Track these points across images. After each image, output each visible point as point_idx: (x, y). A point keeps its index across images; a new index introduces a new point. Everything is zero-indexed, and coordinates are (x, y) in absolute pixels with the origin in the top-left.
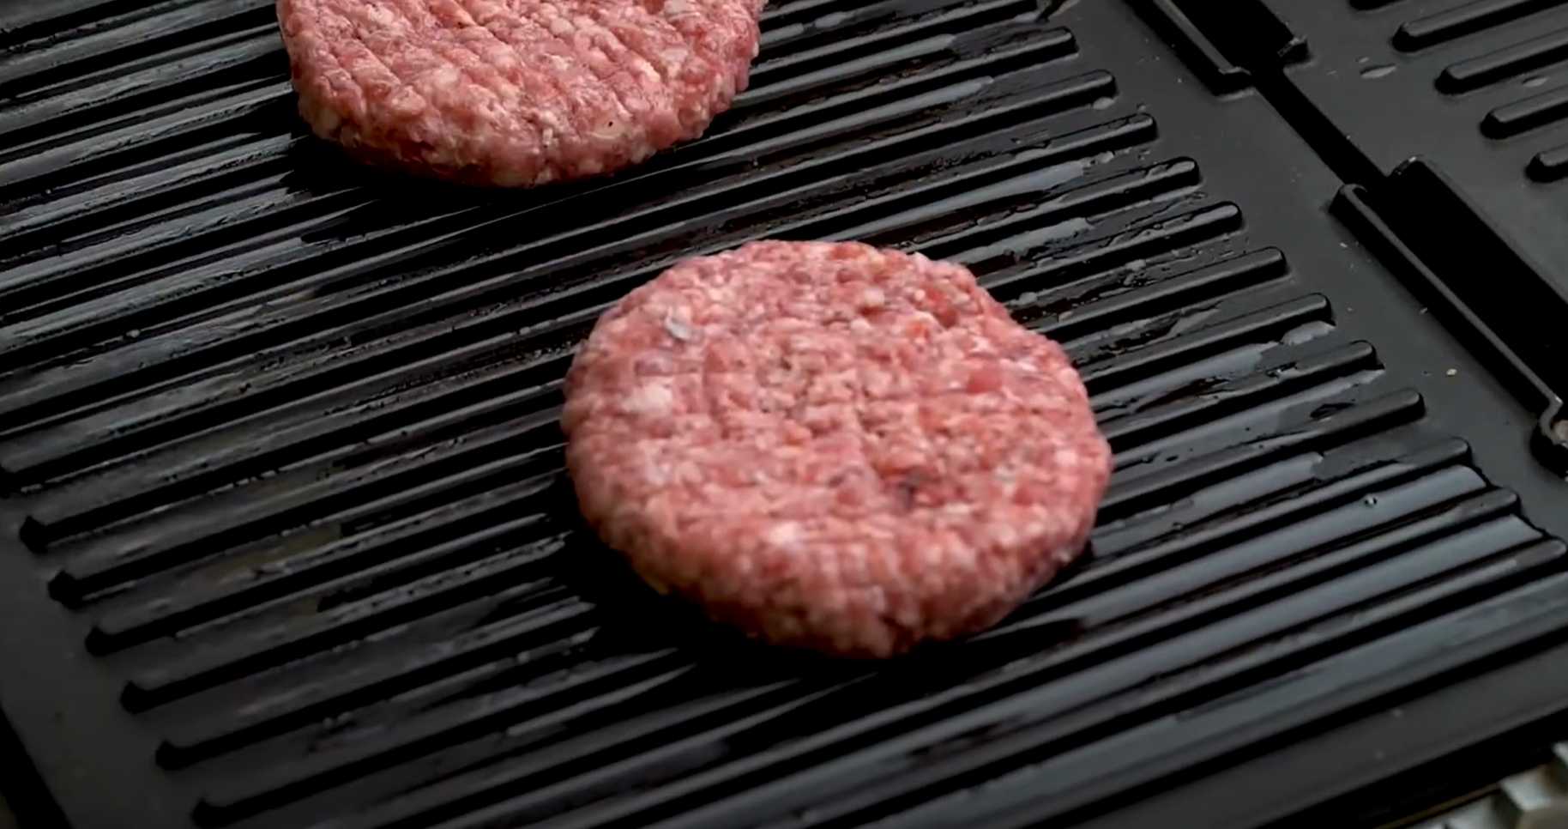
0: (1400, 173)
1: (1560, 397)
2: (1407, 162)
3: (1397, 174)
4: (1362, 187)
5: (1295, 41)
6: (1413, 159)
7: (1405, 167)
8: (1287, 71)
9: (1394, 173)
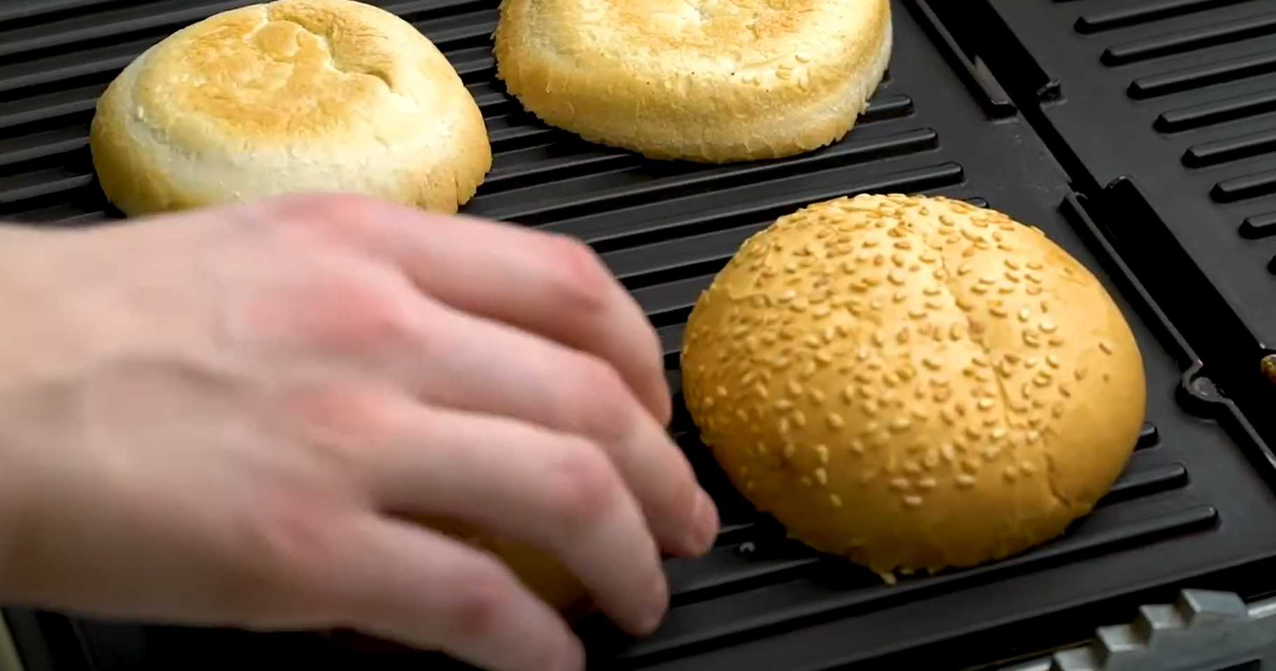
0: (1112, 187)
1: (1201, 360)
2: (1118, 179)
3: (1110, 188)
4: (1083, 195)
5: (1050, 85)
6: (1122, 178)
7: (1116, 182)
8: (1044, 107)
9: (1108, 187)
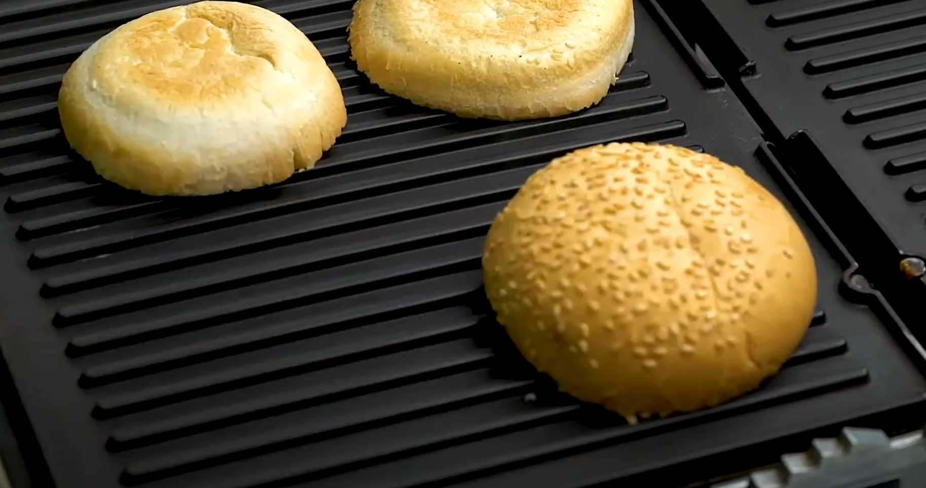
1: (857, 262)
2: (797, 132)
3: (791, 138)
4: (772, 144)
5: (748, 64)
6: (800, 131)
7: (796, 134)
8: (744, 80)
